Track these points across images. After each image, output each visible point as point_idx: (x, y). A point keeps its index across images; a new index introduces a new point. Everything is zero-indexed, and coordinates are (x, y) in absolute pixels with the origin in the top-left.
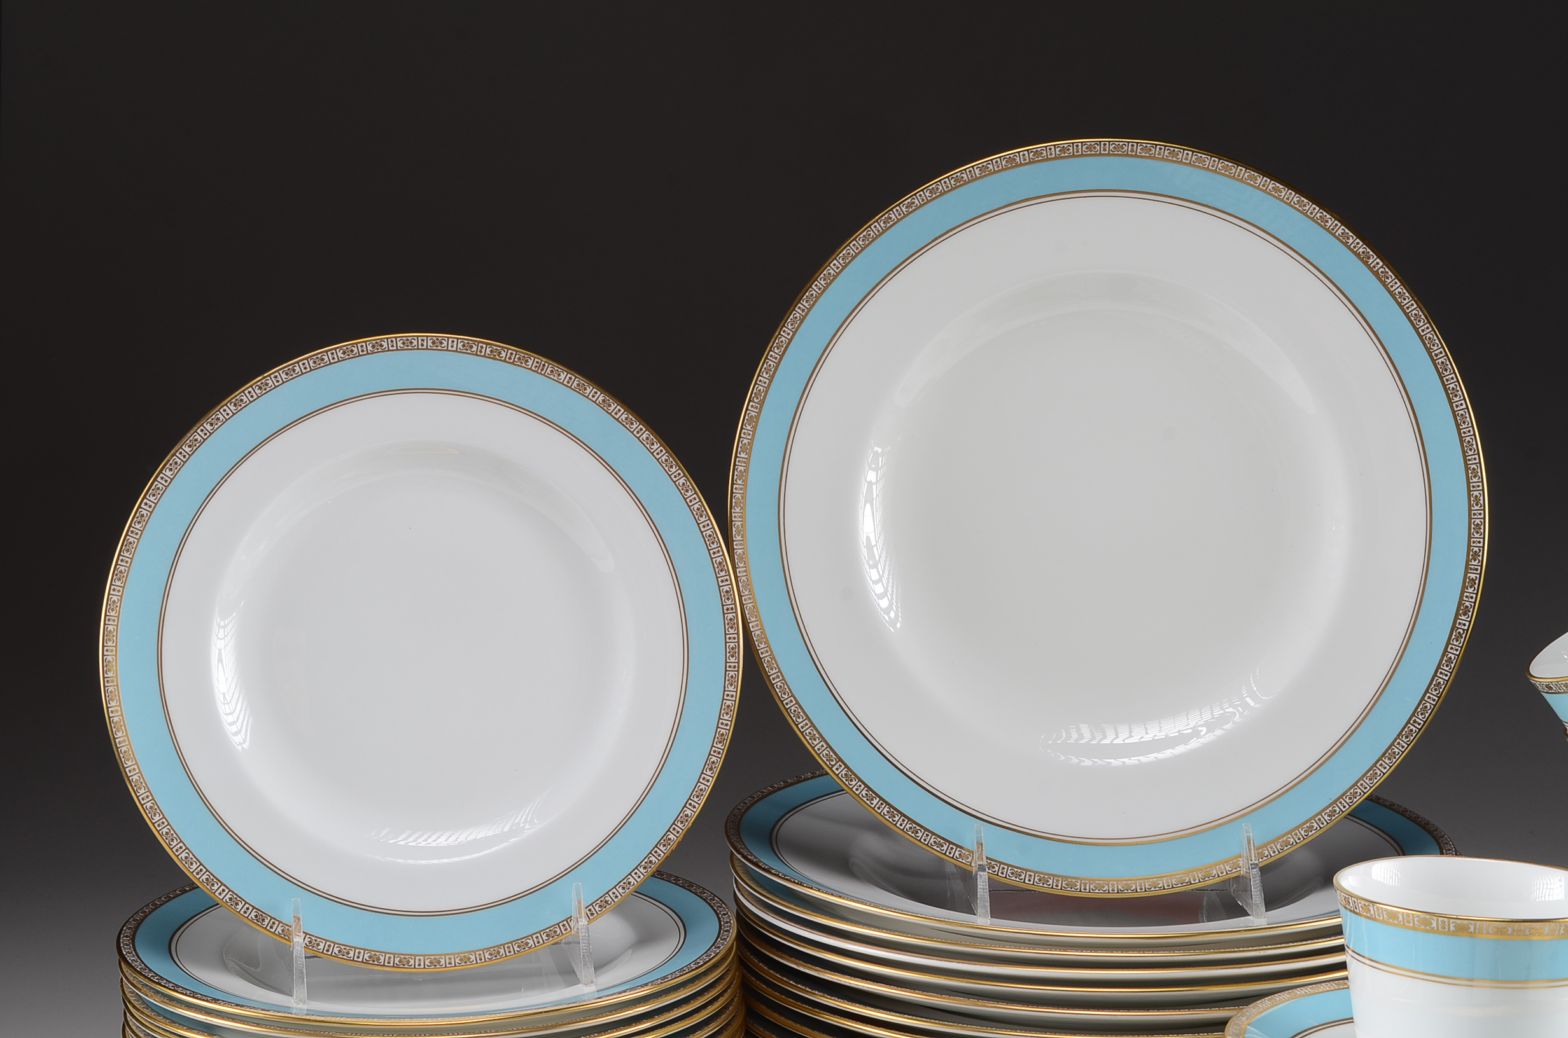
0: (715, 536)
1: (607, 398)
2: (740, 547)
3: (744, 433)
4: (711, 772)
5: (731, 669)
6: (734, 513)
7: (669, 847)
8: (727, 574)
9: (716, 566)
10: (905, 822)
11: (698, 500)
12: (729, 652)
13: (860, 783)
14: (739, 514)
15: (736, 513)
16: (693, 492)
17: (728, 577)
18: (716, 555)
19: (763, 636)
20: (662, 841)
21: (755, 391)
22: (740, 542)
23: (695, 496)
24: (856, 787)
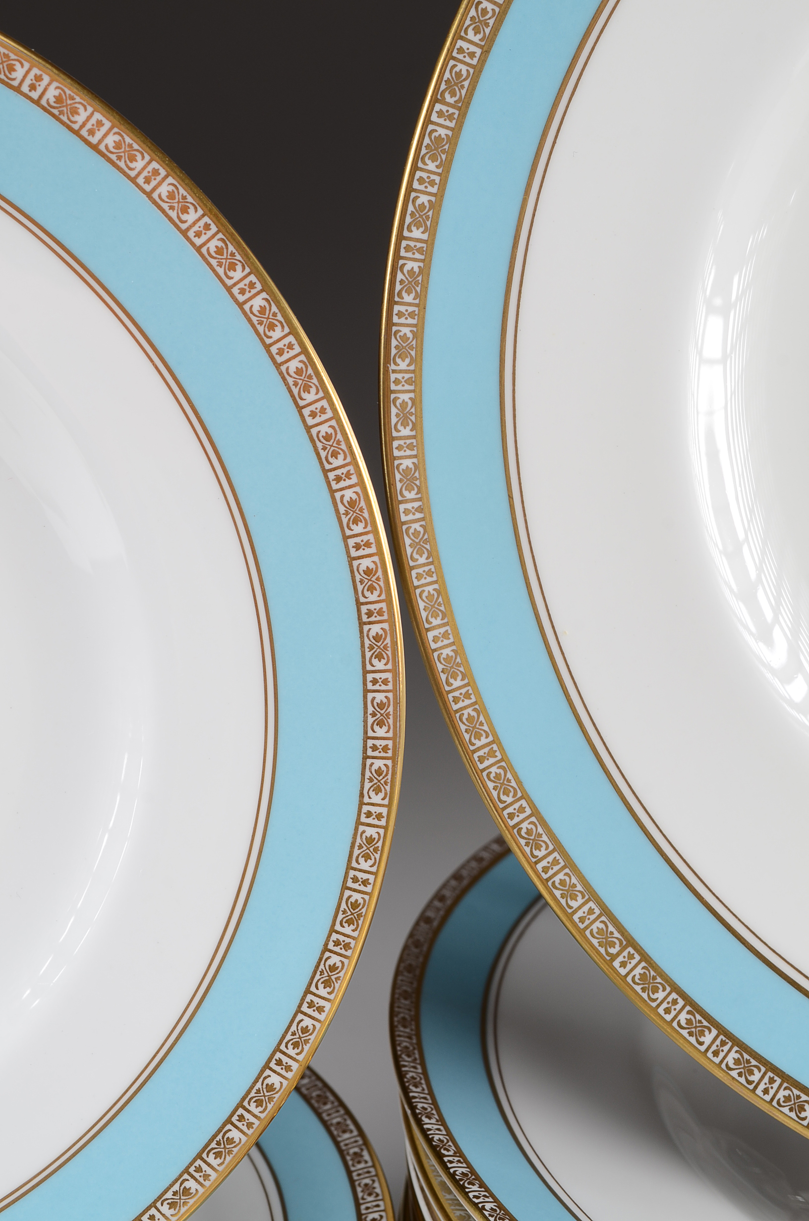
0: (339, 437)
1: (68, 92)
2: (409, 453)
3: (421, 181)
4: (328, 990)
5: (376, 754)
6: (394, 371)
7: (228, 1158)
8: (369, 528)
9: (342, 509)
10: (775, 1086)
11: (297, 349)
12: (374, 715)
13: (674, 996)
14: (407, 376)
15: (400, 371)
16: (287, 330)
17: (371, 537)
18: (342, 484)
19: (458, 660)
20: (213, 1145)
21: (447, 75)
22: (408, 442)
23: (291, 339)
24: (665, 1005)
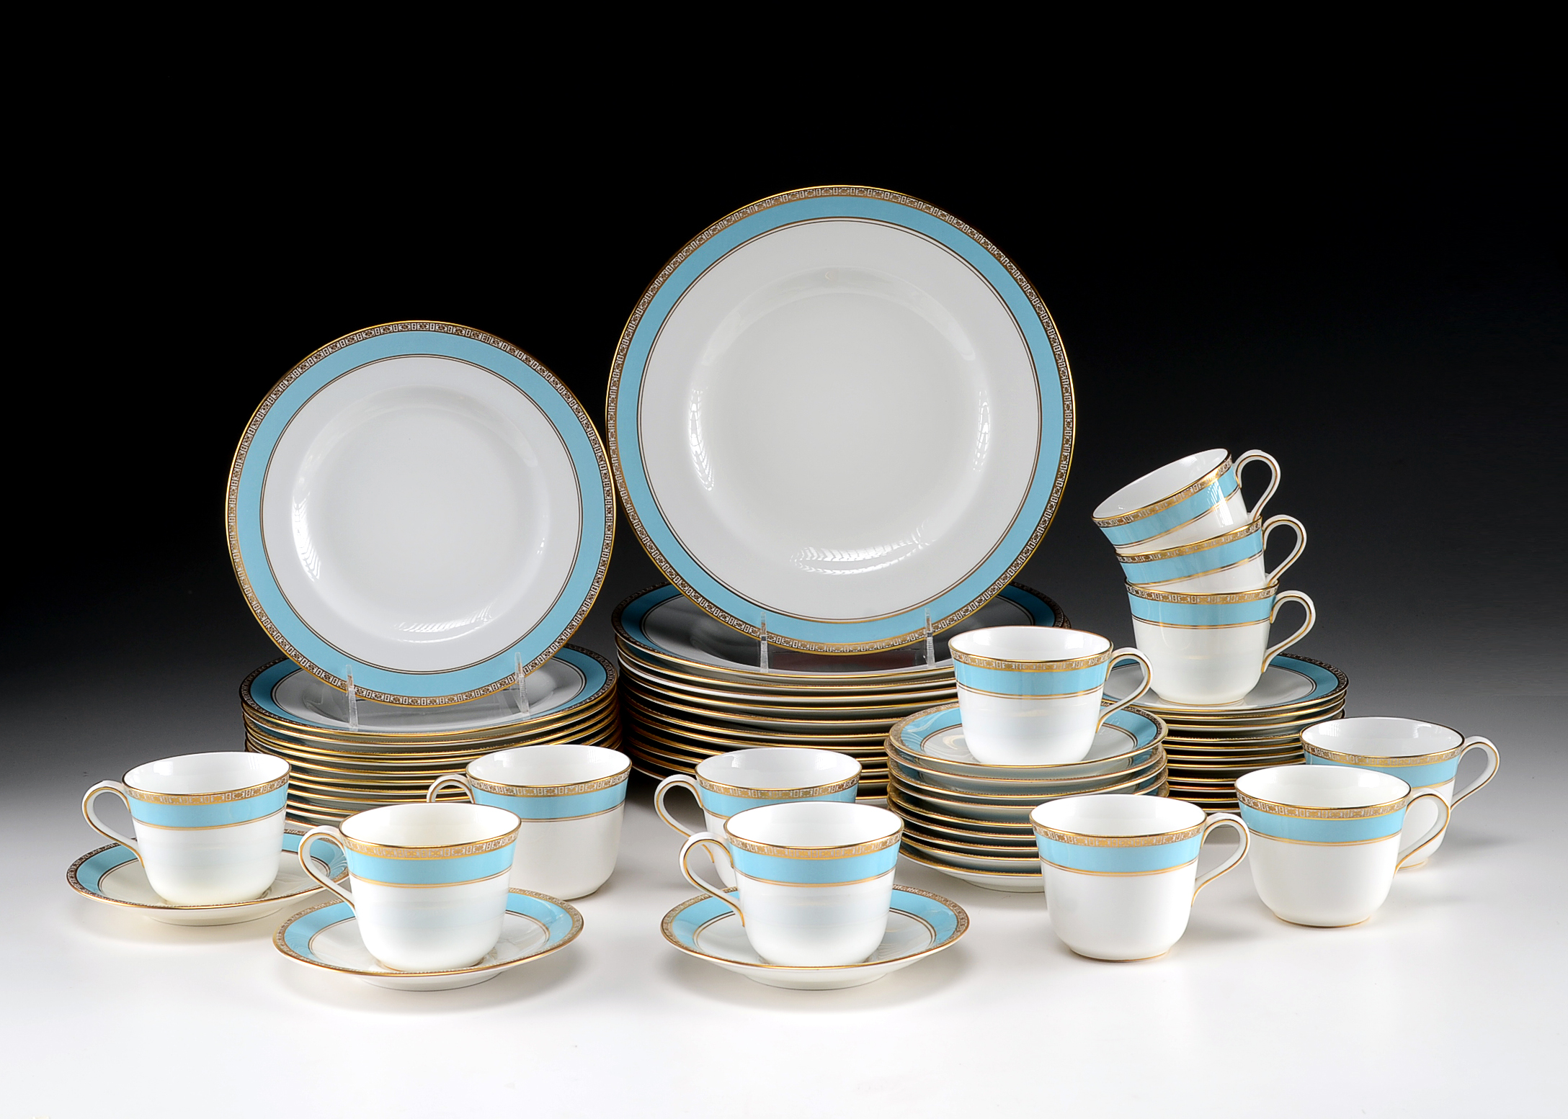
0: (597, 439)
7: (573, 630)
8: (605, 462)
9: (597, 459)
10: (719, 612)
14: (613, 425)
17: (605, 465)
18: (598, 452)
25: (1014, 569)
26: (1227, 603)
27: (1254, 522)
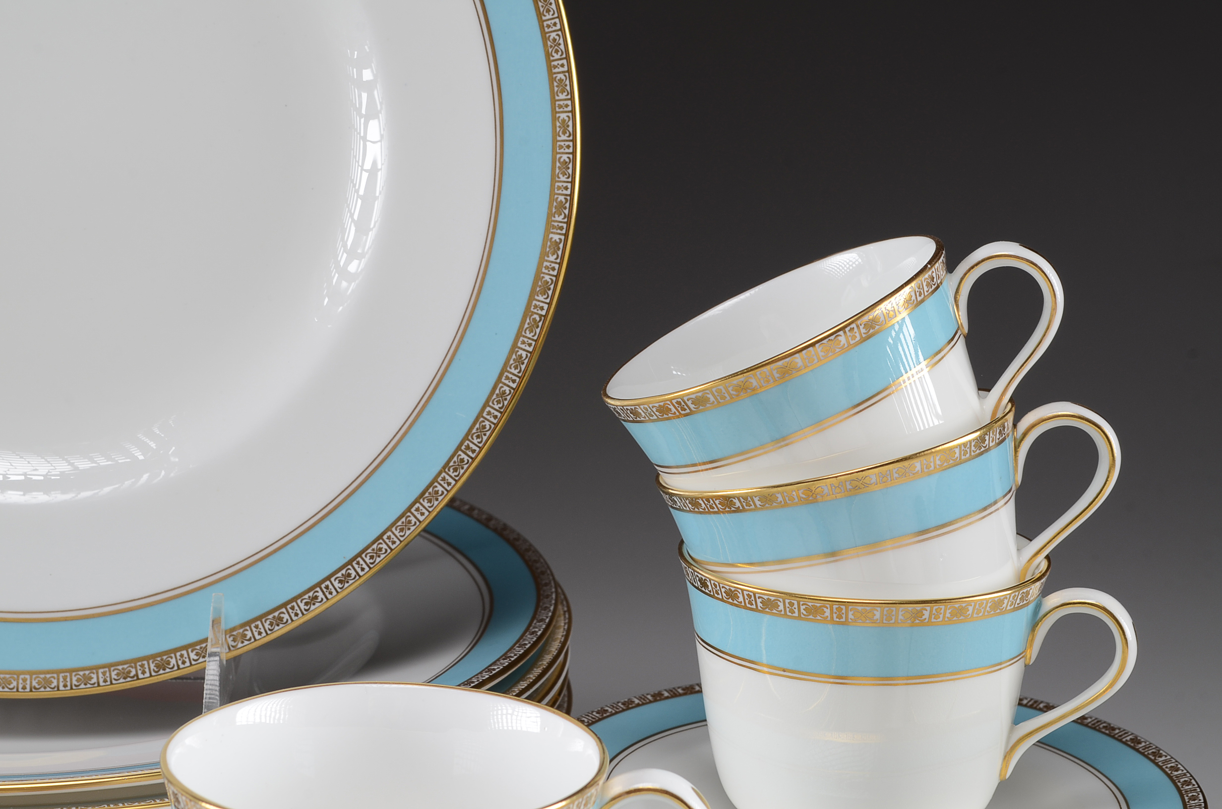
25: (426, 504)
26: (923, 623)
27: (994, 421)
